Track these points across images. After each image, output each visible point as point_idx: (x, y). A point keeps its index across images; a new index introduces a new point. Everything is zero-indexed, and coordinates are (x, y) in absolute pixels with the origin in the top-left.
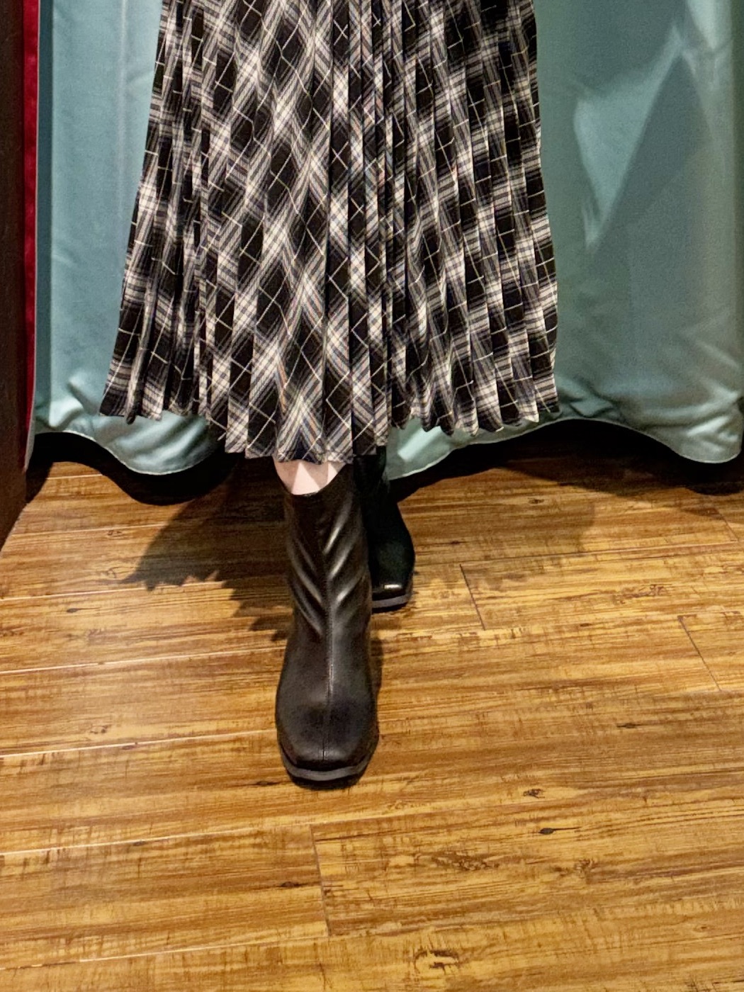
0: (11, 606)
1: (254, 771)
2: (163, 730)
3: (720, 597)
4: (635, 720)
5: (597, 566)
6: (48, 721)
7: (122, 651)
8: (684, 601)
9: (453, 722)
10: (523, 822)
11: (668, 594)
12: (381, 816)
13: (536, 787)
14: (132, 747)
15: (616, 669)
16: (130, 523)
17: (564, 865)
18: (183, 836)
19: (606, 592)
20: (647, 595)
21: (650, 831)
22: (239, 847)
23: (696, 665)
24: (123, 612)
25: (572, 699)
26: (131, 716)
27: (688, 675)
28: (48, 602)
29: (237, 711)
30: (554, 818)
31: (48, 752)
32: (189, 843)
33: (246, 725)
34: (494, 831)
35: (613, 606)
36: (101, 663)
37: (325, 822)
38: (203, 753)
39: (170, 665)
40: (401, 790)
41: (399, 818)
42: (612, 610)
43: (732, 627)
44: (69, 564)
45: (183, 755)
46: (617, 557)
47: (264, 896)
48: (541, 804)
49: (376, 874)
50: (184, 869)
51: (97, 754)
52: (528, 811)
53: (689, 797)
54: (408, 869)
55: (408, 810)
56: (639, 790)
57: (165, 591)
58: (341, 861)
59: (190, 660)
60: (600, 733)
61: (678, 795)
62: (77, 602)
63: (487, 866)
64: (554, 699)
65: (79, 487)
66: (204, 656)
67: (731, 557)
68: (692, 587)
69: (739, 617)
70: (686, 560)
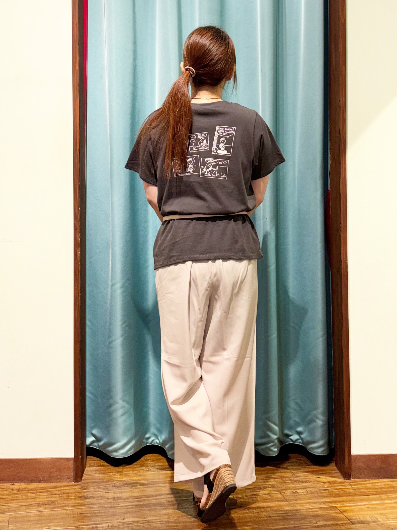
0: (89, 492)
2: (140, 519)
3: (291, 488)
4: (271, 516)
6: (107, 517)
7: (123, 502)
8: (281, 489)
11: (276, 487)
14: (132, 523)
15: (265, 504)
16: (118, 472)
20: (270, 488)
23: (286, 503)
24: (121, 493)
26: (130, 516)
27: (285, 506)
28: (99, 491)
31: (109, 524)
36: (119, 505)
39: (138, 505)
43: (295, 495)
51: (123, 525)
57: (132, 488)
60: (262, 519)
62: (108, 491)
64: (248, 511)
65: (100, 463)
67: (293, 479)
68: (283, 486)
69: (296, 492)
70: (280, 479)
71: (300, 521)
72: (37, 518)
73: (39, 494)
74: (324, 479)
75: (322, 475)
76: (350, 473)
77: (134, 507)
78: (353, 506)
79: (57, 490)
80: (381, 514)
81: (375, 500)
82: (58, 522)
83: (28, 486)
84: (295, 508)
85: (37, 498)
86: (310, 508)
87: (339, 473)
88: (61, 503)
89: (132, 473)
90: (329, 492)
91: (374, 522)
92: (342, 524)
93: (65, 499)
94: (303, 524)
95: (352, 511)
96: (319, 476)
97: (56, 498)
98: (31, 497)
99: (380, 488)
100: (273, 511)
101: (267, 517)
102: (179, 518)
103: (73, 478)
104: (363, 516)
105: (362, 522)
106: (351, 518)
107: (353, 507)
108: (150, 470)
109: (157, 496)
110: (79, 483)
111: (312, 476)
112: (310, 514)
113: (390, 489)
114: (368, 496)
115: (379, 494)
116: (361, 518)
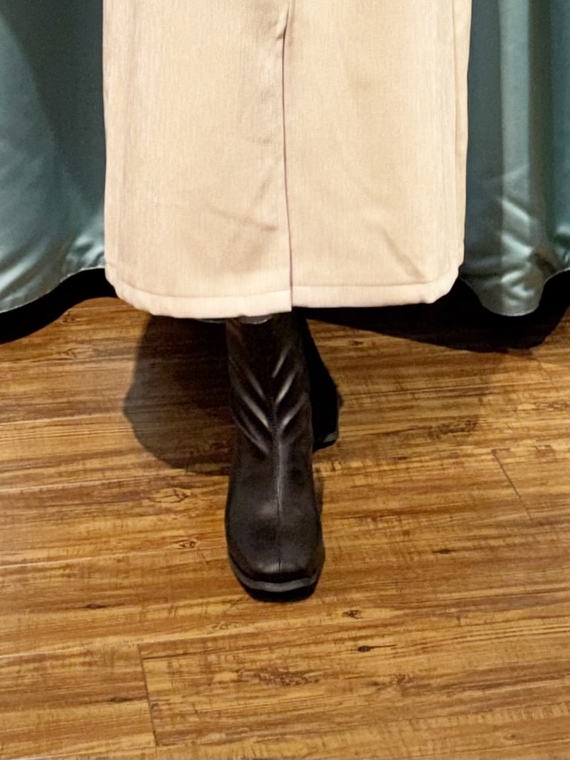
1: (83, 595)
3: (532, 432)
4: (450, 546)
5: (414, 403)
8: (498, 436)
10: (342, 640)
11: (482, 429)
12: (206, 636)
13: (354, 609)
15: (432, 499)
17: (380, 680)
18: (16, 655)
19: (422, 428)
20: (463, 430)
21: (464, 648)
22: (70, 665)
23: (510, 495)
25: (389, 527)
27: (501, 504)
29: (69, 540)
30: (371, 637)
32: (22, 661)
33: (75, 553)
34: (313, 649)
35: (429, 441)
37: (152, 642)
39: (2, 498)
40: (225, 612)
41: (223, 638)
42: (428, 444)
43: (544, 460)
45: (19, 580)
46: (433, 395)
47: (94, 710)
48: (359, 625)
49: (201, 689)
50: (17, 685)
52: (347, 630)
53: (499, 617)
54: (231, 685)
56: (453, 610)
58: (167, 677)
59: (22, 493)
60: (416, 558)
61: (488, 617)
63: (307, 682)
64: (372, 527)
66: (36, 489)
67: (543, 395)
68: (506, 423)
69: (550, 450)
70: (500, 398)
84: (538, 516)
94: (557, 581)
101: (435, 552)
102: (131, 554)
108: (72, 357)
109: (73, 459)
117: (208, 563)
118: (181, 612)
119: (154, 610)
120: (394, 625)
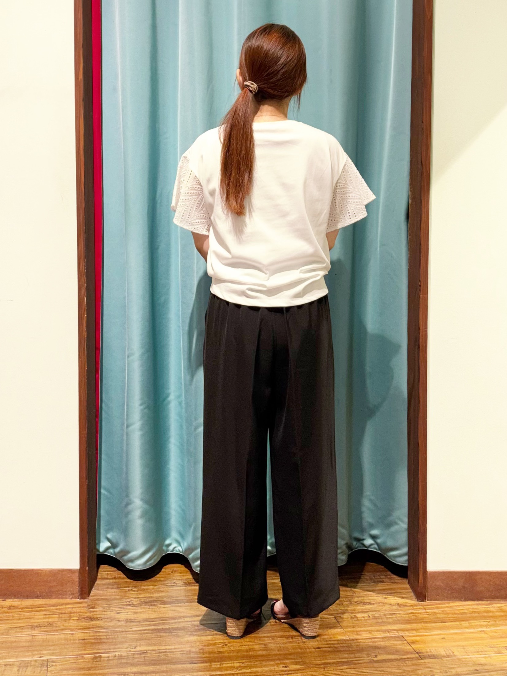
0: (96, 611)
1: (189, 660)
2: (156, 648)
3: (349, 611)
4: (320, 646)
6: (116, 645)
7: (138, 625)
8: (336, 612)
9: (256, 647)
12: (233, 673)
13: (286, 665)
14: (145, 653)
16: (135, 587)
23: (341, 631)
24: (137, 614)
26: (144, 644)
28: (109, 610)
31: (117, 654)
36: (132, 628)
37: (215, 674)
38: (170, 654)
39: (155, 629)
43: (353, 620)
44: (116, 599)
45: (164, 655)
48: (289, 670)
51: (134, 654)
53: (339, 668)
55: (243, 671)
56: (322, 666)
57: (151, 608)
60: (308, 650)
61: (335, 668)
62: (119, 611)
64: (291, 640)
65: (116, 575)
66: (167, 627)
67: (353, 599)
68: (339, 608)
69: (356, 617)
71: (354, 653)
72: (27, 644)
73: (35, 614)
74: (392, 600)
75: (390, 595)
76: (424, 594)
77: (150, 632)
78: (426, 635)
79: (57, 609)
80: (458, 646)
81: (453, 628)
82: (54, 650)
83: (23, 602)
84: (352, 637)
85: (31, 618)
86: (371, 637)
87: (412, 593)
88: (60, 625)
89: (153, 588)
90: (396, 617)
91: (449, 656)
92: (408, 658)
93: (65, 621)
94: (359, 657)
95: (424, 642)
96: (386, 597)
97: (54, 619)
98: (24, 617)
99: (462, 614)
100: (323, 640)
101: (314, 648)
102: (205, 648)
103: (78, 594)
104: (436, 648)
105: (433, 657)
106: (420, 651)
107: (424, 638)
108: (176, 585)
109: (180, 618)
110: (86, 600)
111: (377, 596)
112: (369, 645)
113: (473, 615)
114: (446, 624)
115: (459, 621)
116: (432, 651)
117: (232, 651)
118: (224, 665)
119: (214, 665)
120: (301, 670)
